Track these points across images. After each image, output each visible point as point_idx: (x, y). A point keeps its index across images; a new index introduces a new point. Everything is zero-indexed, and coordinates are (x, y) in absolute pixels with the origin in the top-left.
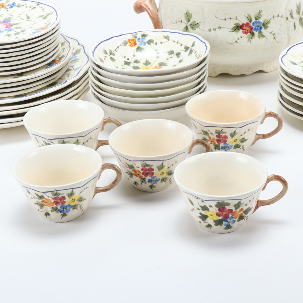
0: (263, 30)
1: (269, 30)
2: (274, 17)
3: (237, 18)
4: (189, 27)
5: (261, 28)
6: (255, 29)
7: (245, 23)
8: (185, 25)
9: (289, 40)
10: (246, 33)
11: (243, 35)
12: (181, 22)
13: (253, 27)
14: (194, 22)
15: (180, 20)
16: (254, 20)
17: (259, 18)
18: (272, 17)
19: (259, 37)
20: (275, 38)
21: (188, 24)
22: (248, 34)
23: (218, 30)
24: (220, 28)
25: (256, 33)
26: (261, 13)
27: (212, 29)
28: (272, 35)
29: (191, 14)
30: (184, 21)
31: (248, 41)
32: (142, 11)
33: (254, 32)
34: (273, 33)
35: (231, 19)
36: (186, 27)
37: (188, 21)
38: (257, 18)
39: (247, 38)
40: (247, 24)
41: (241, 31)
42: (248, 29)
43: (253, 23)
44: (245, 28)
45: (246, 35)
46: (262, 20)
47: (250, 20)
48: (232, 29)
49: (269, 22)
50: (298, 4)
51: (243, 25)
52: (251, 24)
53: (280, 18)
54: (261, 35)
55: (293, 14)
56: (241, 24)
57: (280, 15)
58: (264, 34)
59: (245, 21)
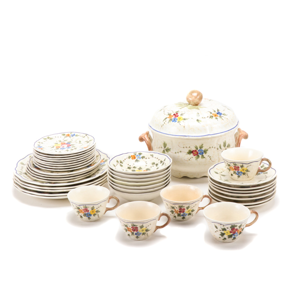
0: (204, 154)
1: (207, 154)
2: (210, 148)
3: (190, 147)
4: (165, 150)
5: (203, 153)
6: (200, 154)
7: (194, 150)
8: (163, 149)
9: (219, 160)
10: (195, 155)
11: (193, 156)
12: (162, 148)
13: (199, 152)
14: (168, 148)
15: (161, 147)
16: (199, 149)
17: (202, 148)
18: (209, 148)
19: (202, 158)
20: (210, 159)
21: (165, 149)
22: (196, 156)
23: (180, 153)
24: (181, 152)
25: (200, 156)
26: (203, 145)
27: (177, 152)
28: (209, 157)
29: (166, 144)
30: (163, 147)
31: (196, 160)
32: (143, 141)
33: (199, 155)
34: (210, 156)
35: (186, 147)
36: (164, 151)
37: (165, 147)
38: (201, 147)
39: (195, 158)
40: (195, 151)
41: (192, 154)
42: (196, 153)
43: (199, 150)
44: (194, 152)
45: (194, 156)
46: (203, 149)
47: (197, 149)
48: (187, 153)
49: (207, 150)
50: (224, 141)
51: (193, 151)
52: (197, 151)
53: (213, 148)
54: (203, 157)
55: (221, 147)
56: (192, 150)
57: (214, 147)
58: (204, 156)
59: (194, 149)
